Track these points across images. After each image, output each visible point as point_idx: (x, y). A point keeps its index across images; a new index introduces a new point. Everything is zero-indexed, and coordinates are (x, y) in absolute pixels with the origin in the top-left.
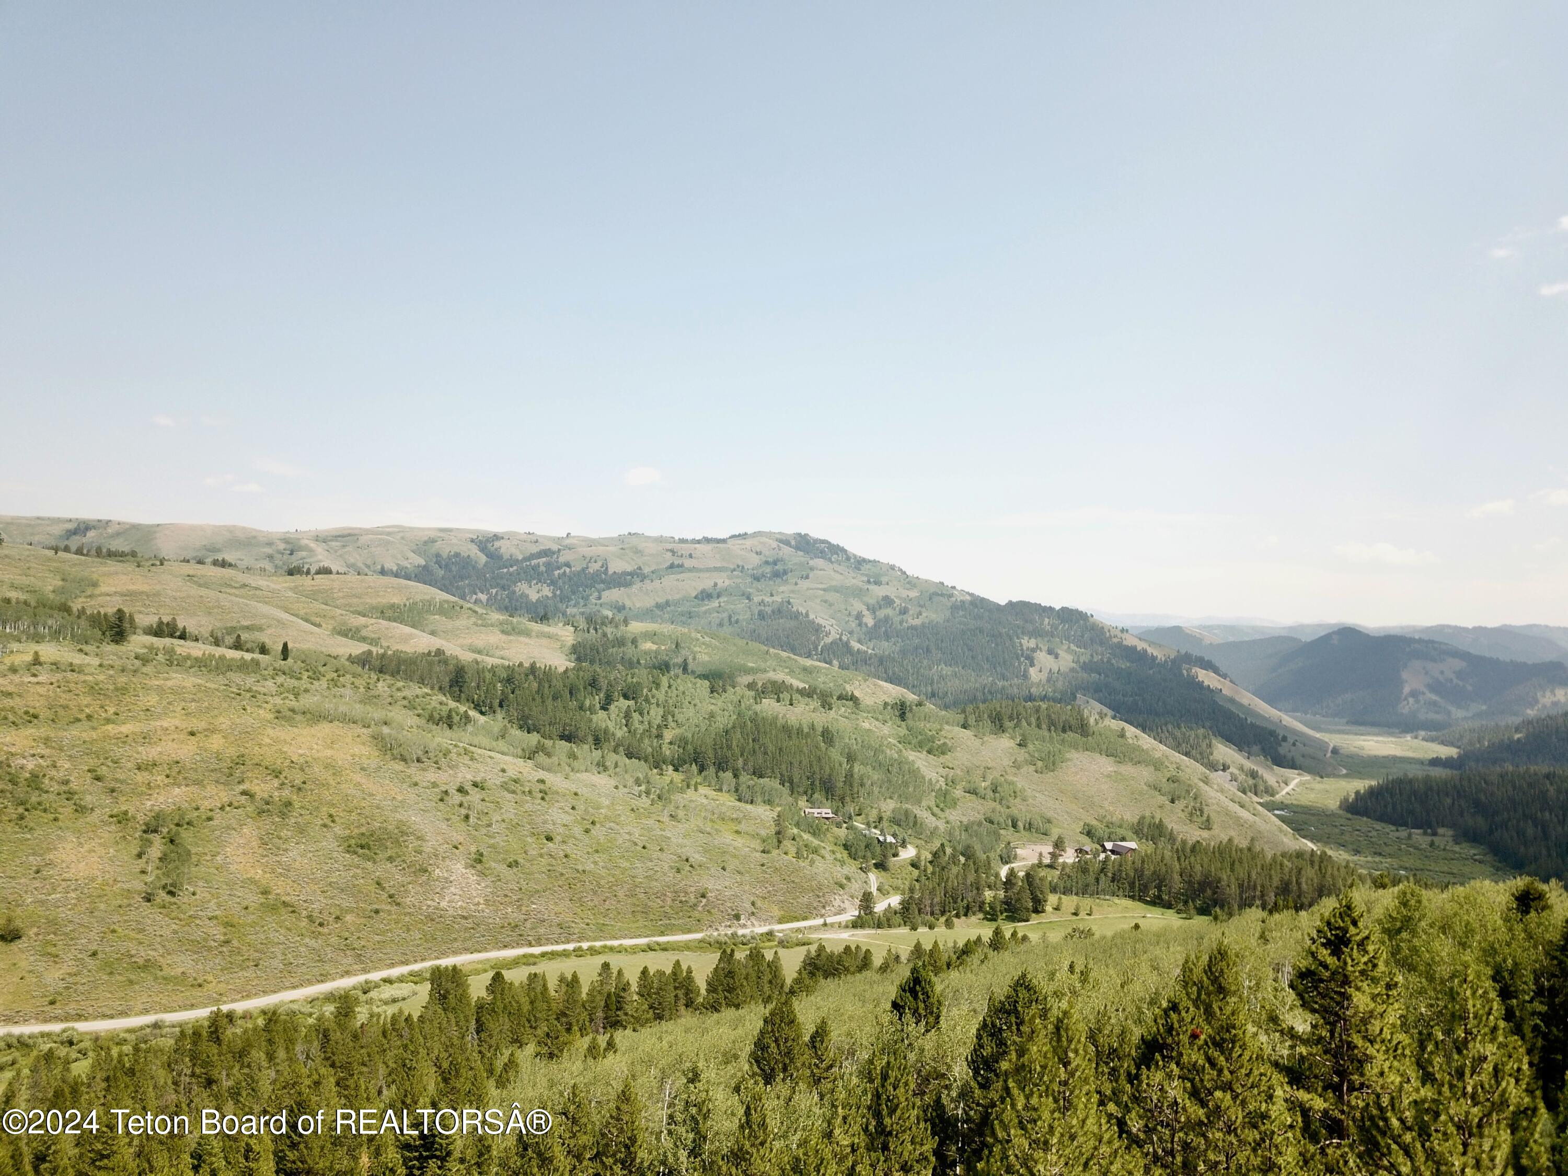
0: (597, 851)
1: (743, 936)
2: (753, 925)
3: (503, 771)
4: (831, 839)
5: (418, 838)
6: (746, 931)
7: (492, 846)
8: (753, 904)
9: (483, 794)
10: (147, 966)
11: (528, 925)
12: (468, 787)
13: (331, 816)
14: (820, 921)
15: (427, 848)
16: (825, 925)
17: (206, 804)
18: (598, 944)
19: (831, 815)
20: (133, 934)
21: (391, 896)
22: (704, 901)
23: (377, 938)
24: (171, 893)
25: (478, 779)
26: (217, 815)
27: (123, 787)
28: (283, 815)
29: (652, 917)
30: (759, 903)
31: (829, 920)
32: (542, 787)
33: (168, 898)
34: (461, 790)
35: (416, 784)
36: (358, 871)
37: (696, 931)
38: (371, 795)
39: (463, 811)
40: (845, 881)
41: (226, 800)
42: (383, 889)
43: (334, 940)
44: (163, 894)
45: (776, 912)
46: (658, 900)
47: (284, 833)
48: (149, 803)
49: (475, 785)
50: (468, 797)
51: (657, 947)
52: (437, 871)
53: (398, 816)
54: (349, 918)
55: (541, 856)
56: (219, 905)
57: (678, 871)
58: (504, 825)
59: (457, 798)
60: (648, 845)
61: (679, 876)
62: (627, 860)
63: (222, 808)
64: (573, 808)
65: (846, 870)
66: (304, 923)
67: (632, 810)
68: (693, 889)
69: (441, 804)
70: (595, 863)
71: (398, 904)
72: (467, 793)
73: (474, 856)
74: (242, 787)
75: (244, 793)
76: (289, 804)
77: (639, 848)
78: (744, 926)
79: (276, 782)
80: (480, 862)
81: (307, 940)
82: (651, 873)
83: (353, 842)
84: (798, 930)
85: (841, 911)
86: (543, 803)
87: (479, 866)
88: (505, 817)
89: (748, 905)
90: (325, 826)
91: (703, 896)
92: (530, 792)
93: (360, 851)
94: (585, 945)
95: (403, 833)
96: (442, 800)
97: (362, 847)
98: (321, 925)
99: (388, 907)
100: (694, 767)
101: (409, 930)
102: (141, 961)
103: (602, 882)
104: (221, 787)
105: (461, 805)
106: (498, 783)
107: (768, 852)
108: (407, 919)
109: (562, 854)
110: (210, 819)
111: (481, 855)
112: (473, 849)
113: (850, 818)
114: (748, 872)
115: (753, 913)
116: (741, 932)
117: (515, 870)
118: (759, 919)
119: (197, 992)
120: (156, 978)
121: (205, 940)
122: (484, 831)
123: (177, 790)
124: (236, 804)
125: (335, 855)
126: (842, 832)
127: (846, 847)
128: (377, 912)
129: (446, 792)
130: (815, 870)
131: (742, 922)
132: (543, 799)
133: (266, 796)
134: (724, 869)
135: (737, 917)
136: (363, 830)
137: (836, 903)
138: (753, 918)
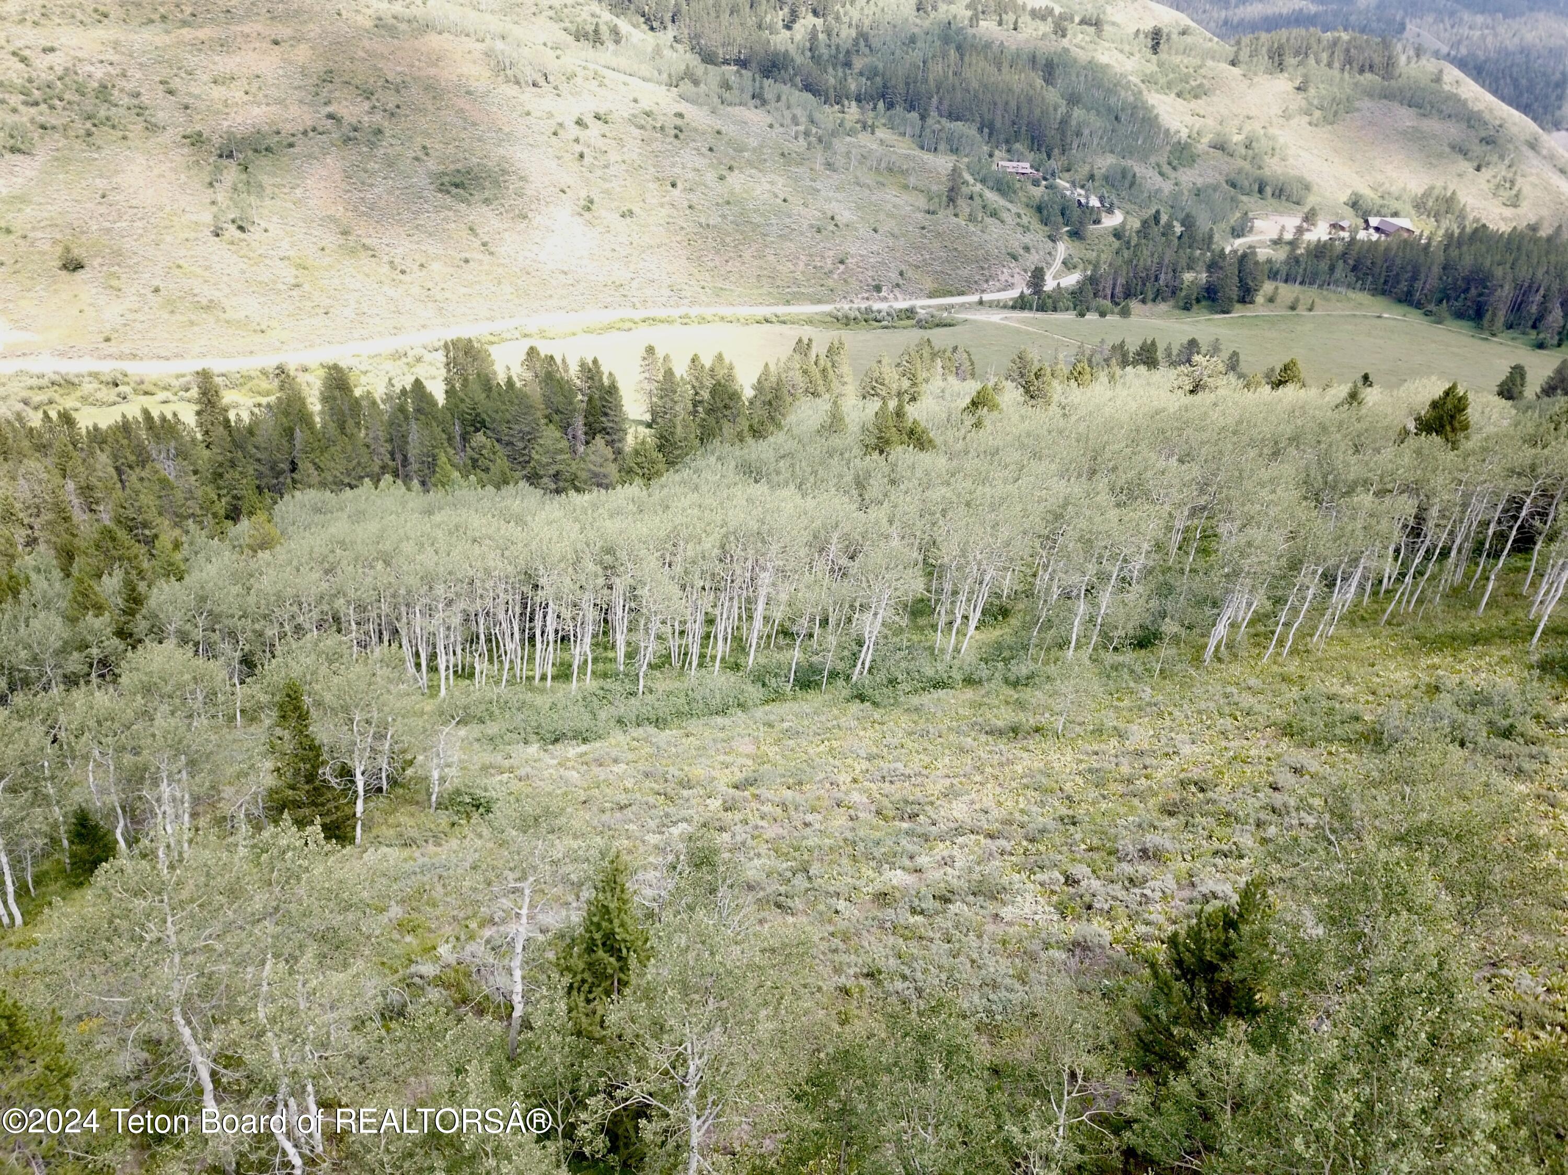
0: (728, 203)
1: (879, 312)
2: (896, 299)
3: (635, 101)
4: (1024, 199)
5: (522, 179)
6: (883, 306)
7: (607, 192)
8: (901, 274)
9: (605, 128)
10: (209, 307)
11: (635, 284)
12: (589, 120)
13: (424, 148)
14: (975, 298)
15: (530, 191)
16: (981, 303)
17: (287, 128)
18: (708, 312)
19: (1029, 171)
20: (199, 271)
21: (484, 244)
22: (842, 267)
23: (464, 290)
24: (241, 228)
25: (602, 112)
26: (299, 140)
27: (198, 104)
28: (372, 145)
29: (779, 283)
30: (909, 274)
31: (986, 297)
32: (679, 122)
33: (238, 233)
34: (579, 123)
35: (528, 114)
36: (451, 214)
37: (827, 302)
38: (474, 124)
39: (578, 148)
40: (1022, 252)
41: (309, 123)
42: (476, 235)
43: (415, 290)
44: (232, 228)
45: (929, 284)
46: (789, 264)
47: (371, 165)
48: (226, 124)
49: (598, 117)
50: (587, 131)
51: (774, 319)
52: (538, 218)
53: (501, 151)
54: (436, 266)
55: (662, 205)
56: (293, 245)
57: (819, 231)
58: (624, 167)
59: (575, 131)
60: (789, 198)
61: (818, 236)
62: (762, 215)
63: (305, 133)
64: (711, 149)
65: (1027, 239)
66: (386, 269)
67: (783, 154)
68: (831, 253)
69: (554, 138)
70: (724, 217)
71: (491, 253)
72: (587, 127)
73: (582, 203)
74: (330, 109)
75: (330, 116)
76: (380, 131)
77: (779, 201)
78: (885, 299)
79: (366, 105)
80: (589, 209)
81: (385, 288)
82: (787, 231)
83: (446, 179)
84: (948, 308)
85: (1009, 286)
86: (676, 142)
87: (587, 215)
88: (625, 157)
89: (894, 276)
90: (417, 159)
91: (842, 262)
92: (662, 128)
93: (454, 191)
94: (694, 311)
95: (504, 172)
96: (555, 134)
97: (457, 186)
98: (403, 272)
99: (481, 256)
100: (881, 105)
101: (499, 283)
102: (204, 302)
103: (728, 240)
104: (305, 108)
105: (577, 141)
106: (626, 115)
107: (934, 213)
108: (500, 270)
109: (686, 204)
110: (291, 145)
111: (591, 202)
112: (583, 194)
113: (1053, 174)
114: (904, 235)
115: (898, 285)
116: (876, 306)
117: (628, 219)
118: (904, 292)
119: (259, 338)
120: (218, 320)
121: (275, 282)
122: (599, 173)
123: (256, 111)
124: (320, 129)
125: (425, 193)
126: (1038, 192)
127: (1039, 209)
128: (467, 261)
129: (561, 125)
130: (986, 237)
131: (883, 294)
132: (676, 136)
133: (354, 121)
134: (875, 231)
135: (878, 289)
136: (459, 166)
137: (1002, 278)
138: (896, 291)
